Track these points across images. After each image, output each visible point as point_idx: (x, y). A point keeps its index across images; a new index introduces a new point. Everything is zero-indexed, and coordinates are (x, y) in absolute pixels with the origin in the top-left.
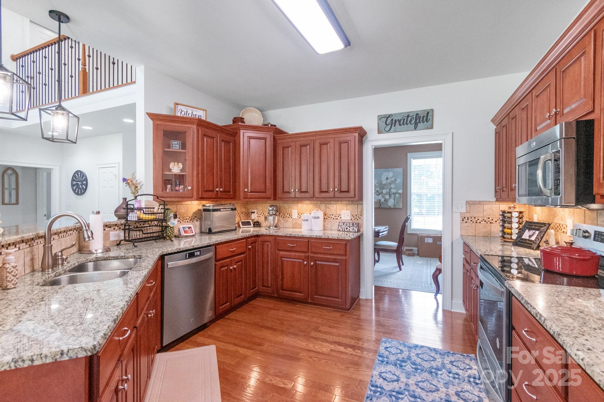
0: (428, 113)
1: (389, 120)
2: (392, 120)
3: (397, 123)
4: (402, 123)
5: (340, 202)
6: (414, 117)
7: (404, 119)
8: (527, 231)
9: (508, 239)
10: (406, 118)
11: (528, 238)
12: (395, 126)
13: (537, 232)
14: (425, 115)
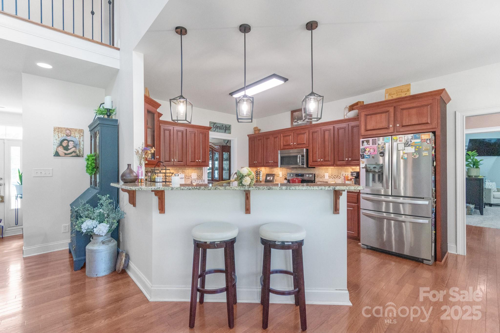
0: (230, 126)
1: (215, 125)
2: (216, 126)
3: (218, 128)
4: (220, 128)
5: (191, 168)
6: (225, 126)
7: (221, 127)
8: (268, 177)
9: (259, 181)
10: (222, 126)
11: (269, 179)
12: (217, 129)
13: (272, 177)
14: (229, 127)
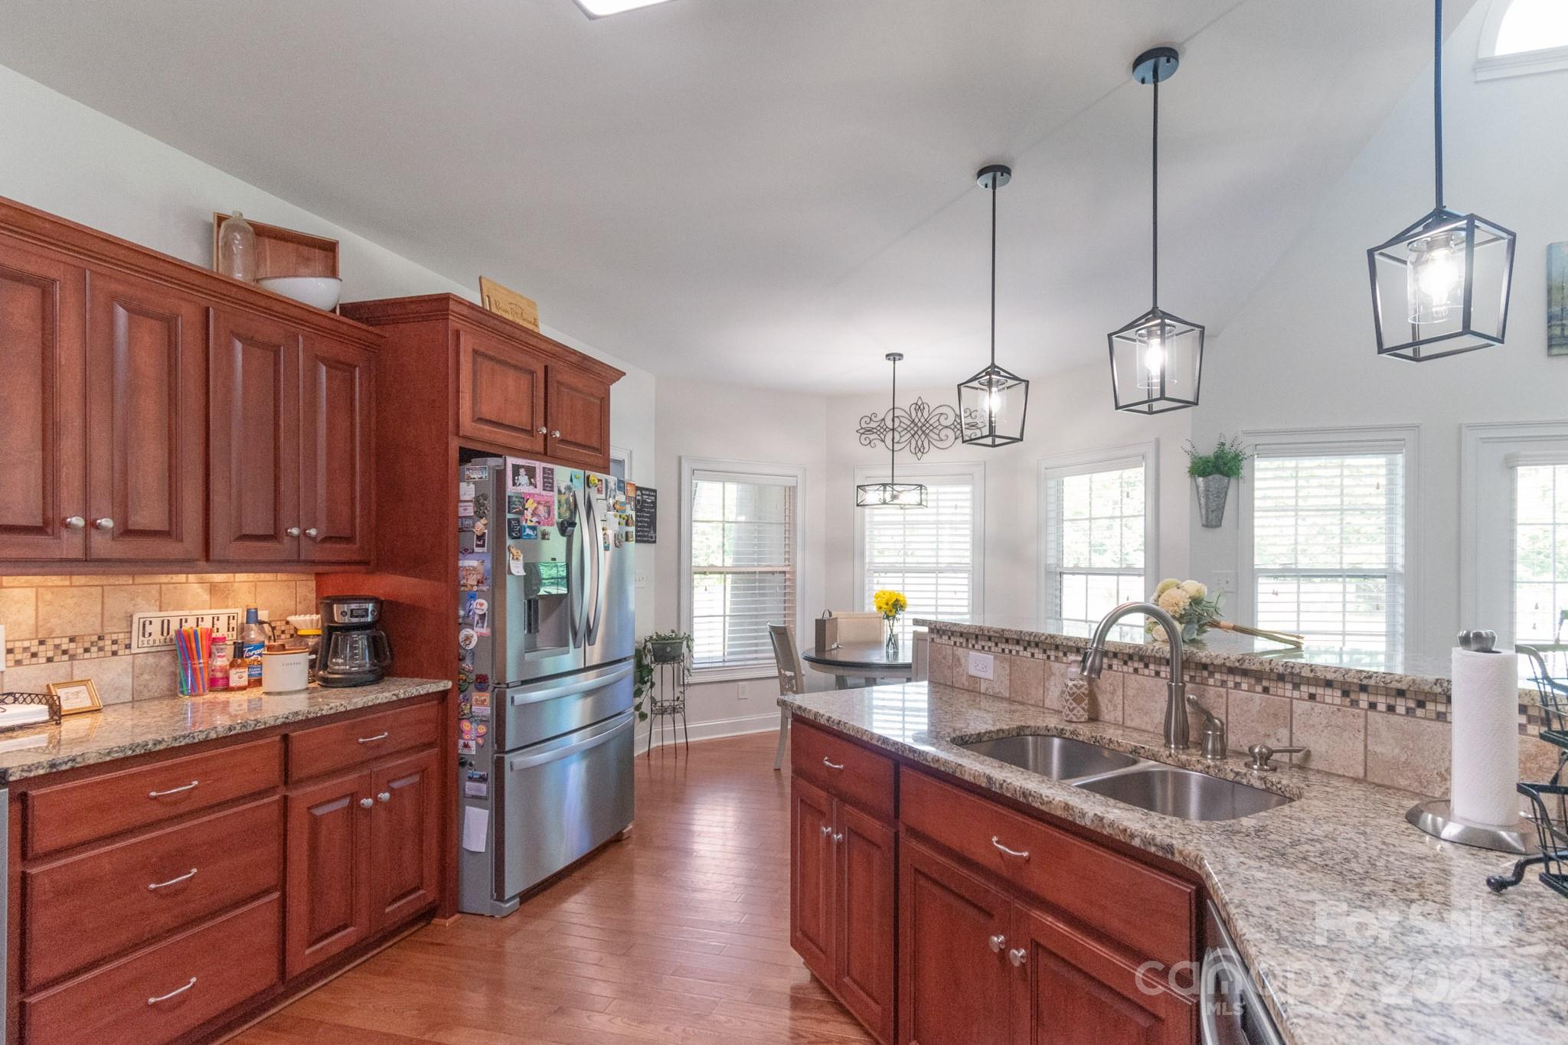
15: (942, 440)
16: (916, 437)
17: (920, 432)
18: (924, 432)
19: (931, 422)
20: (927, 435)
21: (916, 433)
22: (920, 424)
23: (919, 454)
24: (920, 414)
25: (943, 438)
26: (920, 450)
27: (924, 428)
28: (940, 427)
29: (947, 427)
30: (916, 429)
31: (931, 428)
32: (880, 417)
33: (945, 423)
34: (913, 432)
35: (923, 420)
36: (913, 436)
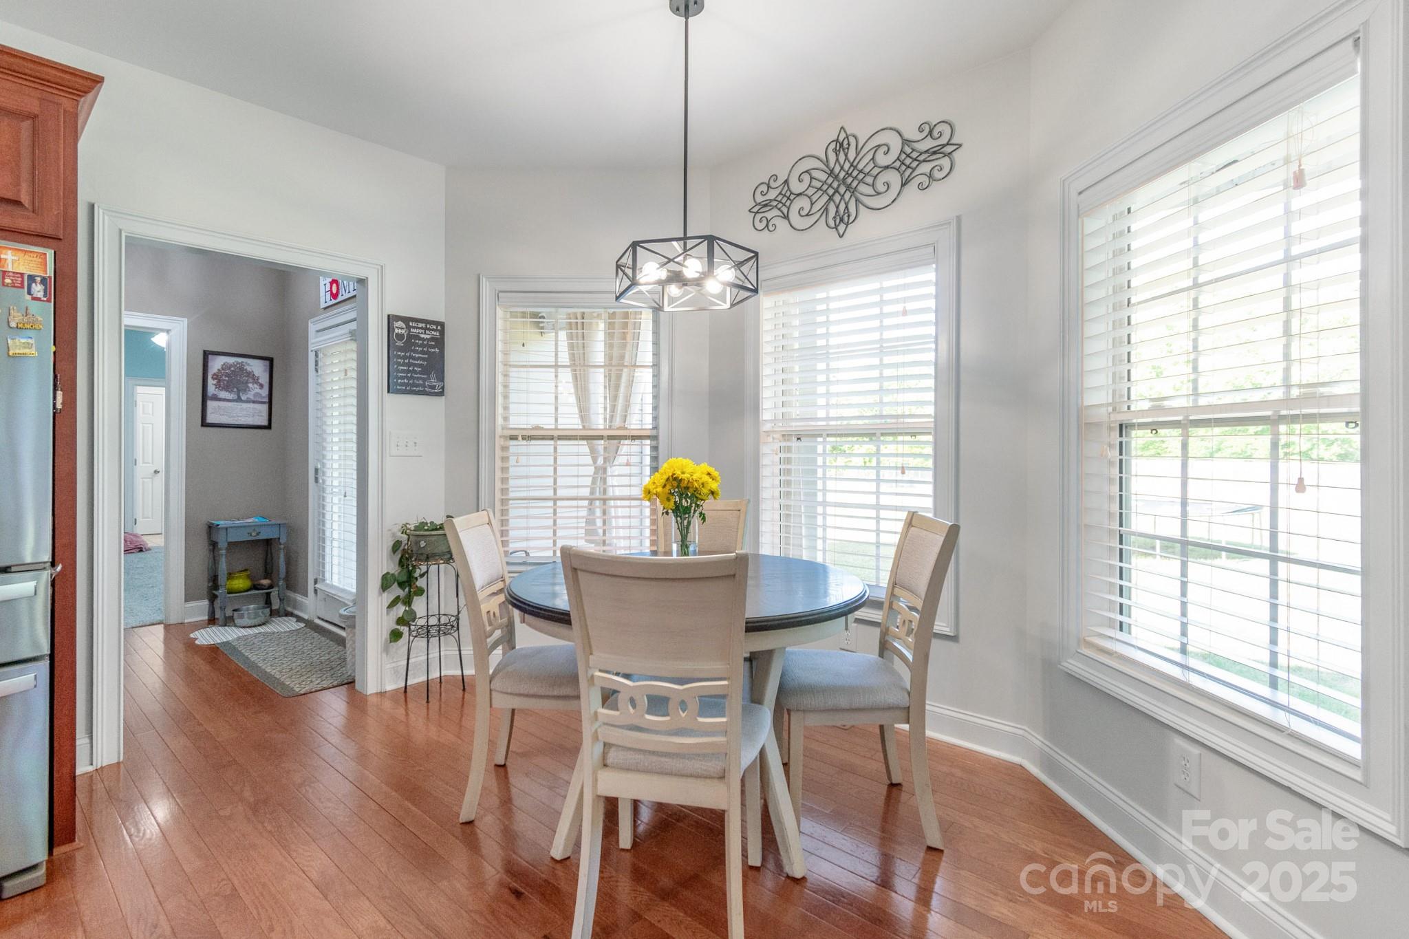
15: (879, 194)
16: (837, 198)
17: (842, 189)
18: (848, 187)
19: (860, 167)
20: (853, 191)
21: (836, 191)
22: (842, 174)
23: (842, 228)
24: (842, 157)
25: (881, 188)
26: (842, 220)
27: (849, 180)
28: (876, 171)
29: (887, 167)
30: (835, 185)
31: (861, 176)
32: (780, 181)
33: (882, 160)
34: (831, 191)
35: (847, 166)
36: (831, 198)
